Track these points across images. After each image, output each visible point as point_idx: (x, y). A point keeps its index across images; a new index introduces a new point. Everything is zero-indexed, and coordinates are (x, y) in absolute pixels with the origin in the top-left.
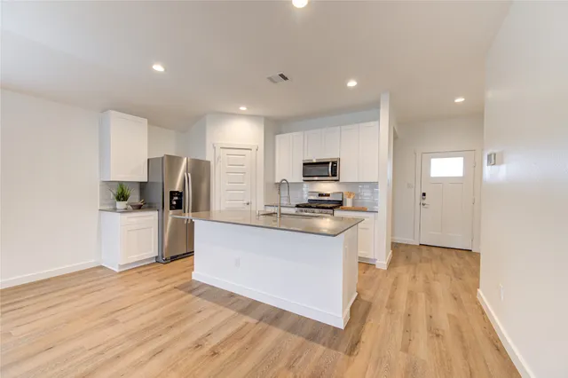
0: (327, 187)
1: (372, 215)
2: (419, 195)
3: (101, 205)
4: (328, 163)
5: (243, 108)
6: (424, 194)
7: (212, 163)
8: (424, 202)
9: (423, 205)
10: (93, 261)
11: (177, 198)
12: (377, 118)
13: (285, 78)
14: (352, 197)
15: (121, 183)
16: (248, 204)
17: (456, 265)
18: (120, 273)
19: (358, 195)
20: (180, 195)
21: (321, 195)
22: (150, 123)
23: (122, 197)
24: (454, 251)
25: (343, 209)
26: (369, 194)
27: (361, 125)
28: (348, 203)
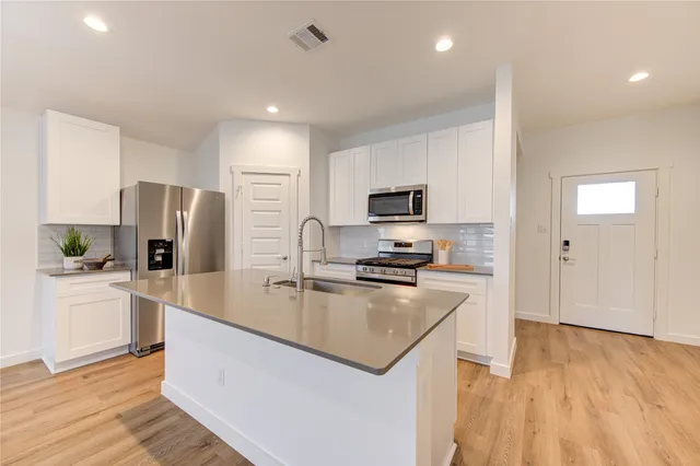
0: (409, 233)
1: (481, 280)
2: (557, 244)
3: (40, 262)
4: (408, 193)
5: (273, 109)
6: (567, 243)
7: (228, 197)
8: (566, 255)
9: (564, 259)
10: (25, 352)
11: (162, 251)
12: (491, 115)
13: (322, 37)
14: (448, 247)
15: (71, 228)
16: (285, 259)
17: (636, 370)
18: (57, 375)
19: (457, 245)
20: (168, 246)
21: (398, 245)
22: (123, 133)
23: (73, 249)
24: (620, 337)
25: (431, 269)
26: (474, 243)
27: (462, 128)
28: (442, 258)
